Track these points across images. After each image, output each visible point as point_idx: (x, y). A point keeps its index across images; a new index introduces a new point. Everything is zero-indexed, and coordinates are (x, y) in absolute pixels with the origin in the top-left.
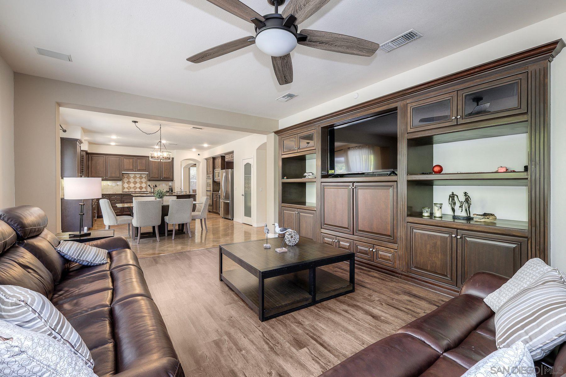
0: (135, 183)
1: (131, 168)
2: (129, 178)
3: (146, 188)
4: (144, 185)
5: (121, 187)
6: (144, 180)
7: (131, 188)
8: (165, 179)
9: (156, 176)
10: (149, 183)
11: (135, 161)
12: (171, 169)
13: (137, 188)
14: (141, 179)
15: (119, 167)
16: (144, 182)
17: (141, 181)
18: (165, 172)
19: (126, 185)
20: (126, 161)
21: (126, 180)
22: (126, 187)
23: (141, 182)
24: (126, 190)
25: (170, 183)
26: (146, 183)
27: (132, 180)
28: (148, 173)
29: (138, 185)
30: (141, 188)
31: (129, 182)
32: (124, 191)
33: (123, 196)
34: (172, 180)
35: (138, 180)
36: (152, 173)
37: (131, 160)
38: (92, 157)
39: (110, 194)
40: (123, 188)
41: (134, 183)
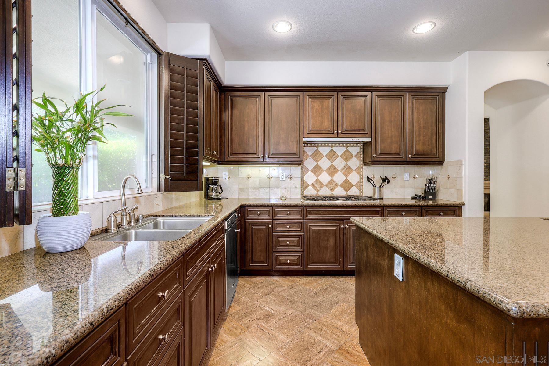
0: (333, 171)
1: (326, 125)
2: (317, 156)
3: (359, 185)
4: (354, 178)
5: (298, 183)
6: (355, 163)
7: (322, 185)
8: (420, 158)
9: (394, 148)
10: (369, 171)
11: (336, 104)
12: (439, 125)
13: (337, 185)
14: (347, 160)
15: (296, 124)
16: (354, 168)
17: (347, 165)
18: (419, 135)
19: (310, 178)
20: (313, 105)
21: (310, 163)
22: (310, 184)
23: (348, 170)
24: (311, 191)
25: (430, 172)
26: (359, 171)
27: (325, 163)
28: (369, 139)
29: (339, 178)
30: (347, 185)
31: (317, 170)
32: (306, 193)
33: (309, 212)
34: (440, 162)
35: (339, 163)
36: (382, 141)
37: (327, 103)
38: (232, 100)
39: (272, 206)
40: (304, 185)
41: (330, 171)
